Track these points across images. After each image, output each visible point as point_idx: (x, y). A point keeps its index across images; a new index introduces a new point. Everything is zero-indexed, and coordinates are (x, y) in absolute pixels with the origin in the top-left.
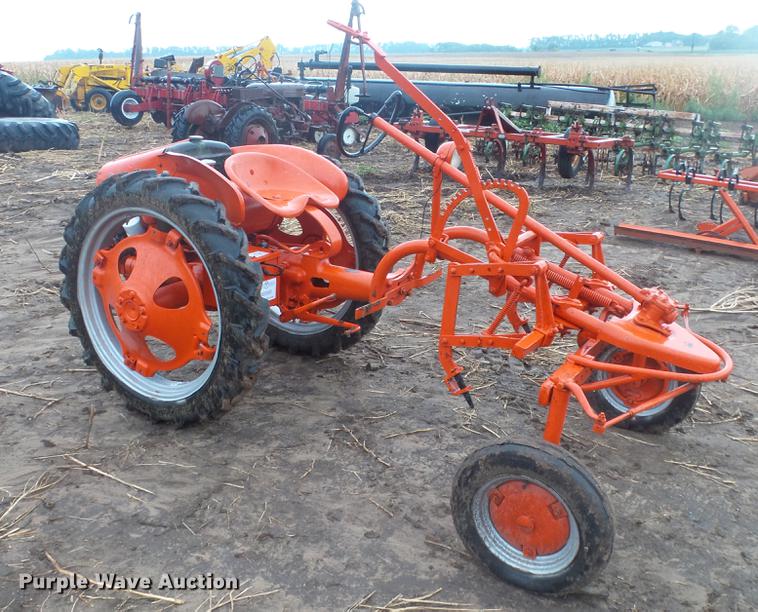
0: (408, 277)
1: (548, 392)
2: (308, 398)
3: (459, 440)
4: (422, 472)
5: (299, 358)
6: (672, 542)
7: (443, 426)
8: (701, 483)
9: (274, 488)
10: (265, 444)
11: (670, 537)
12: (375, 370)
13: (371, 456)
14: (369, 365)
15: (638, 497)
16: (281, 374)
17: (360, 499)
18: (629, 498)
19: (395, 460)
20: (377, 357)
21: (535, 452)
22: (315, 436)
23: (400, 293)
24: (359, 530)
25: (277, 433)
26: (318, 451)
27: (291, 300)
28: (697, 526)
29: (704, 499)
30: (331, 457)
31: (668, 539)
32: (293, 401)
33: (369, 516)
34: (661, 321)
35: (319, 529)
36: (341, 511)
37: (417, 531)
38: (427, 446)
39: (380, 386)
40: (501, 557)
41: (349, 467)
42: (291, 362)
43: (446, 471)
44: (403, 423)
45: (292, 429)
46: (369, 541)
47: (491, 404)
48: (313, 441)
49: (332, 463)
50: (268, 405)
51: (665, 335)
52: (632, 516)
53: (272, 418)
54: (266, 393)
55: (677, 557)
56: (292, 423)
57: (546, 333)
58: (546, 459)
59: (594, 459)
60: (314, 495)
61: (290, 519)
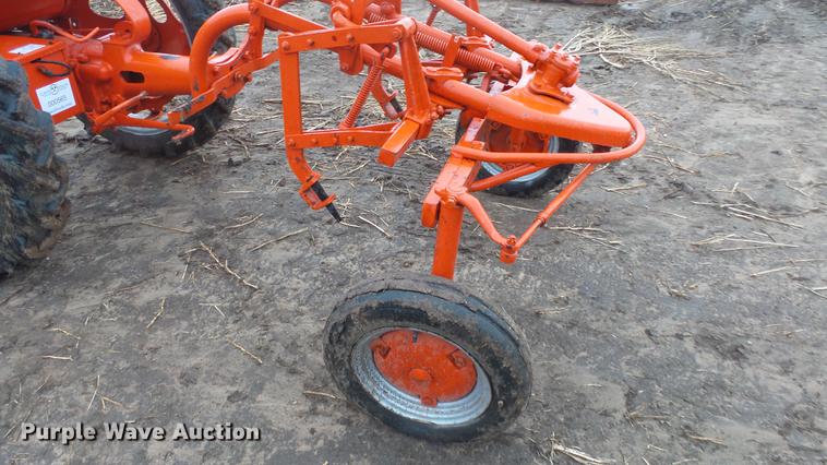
0: (243, 58)
1: (434, 210)
2: (161, 212)
3: (335, 239)
4: (295, 290)
5: (152, 162)
6: (576, 330)
7: (316, 224)
8: (590, 249)
9: (111, 351)
10: (104, 286)
11: (572, 325)
12: (238, 164)
13: (236, 278)
14: (230, 160)
15: (532, 278)
16: (129, 185)
17: (222, 344)
18: (523, 282)
19: (263, 279)
20: (240, 149)
21: (425, 300)
22: (167, 264)
23: (234, 79)
24: (221, 392)
25: (119, 267)
26: (170, 284)
27: (103, 103)
28: (597, 304)
29: (596, 268)
30: (187, 288)
31: (571, 328)
32: (144, 219)
33: (232, 368)
34: (560, 85)
35: (168, 401)
36: (196, 368)
37: (293, 378)
38: (299, 253)
39: (244, 183)
40: (395, 410)
41: (208, 300)
42: (142, 167)
43: (323, 283)
44: (271, 227)
45: (139, 257)
46: (233, 408)
47: (365, 187)
48: (165, 270)
49: (188, 296)
50: (112, 228)
51: (566, 102)
52: (530, 305)
53: (115, 246)
54: (111, 212)
55: (584, 350)
56: (139, 250)
57: (422, 121)
58: (440, 308)
59: (480, 238)
60: (163, 351)
61: (131, 394)
